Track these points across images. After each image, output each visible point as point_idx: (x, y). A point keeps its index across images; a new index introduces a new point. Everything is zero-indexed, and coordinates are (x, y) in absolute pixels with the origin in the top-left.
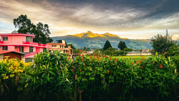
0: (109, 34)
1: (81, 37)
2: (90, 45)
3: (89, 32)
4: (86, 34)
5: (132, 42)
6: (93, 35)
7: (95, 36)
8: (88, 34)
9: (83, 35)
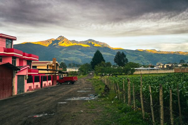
0: (93, 41)
1: (47, 45)
2: (63, 59)
3: (62, 38)
4: (56, 41)
5: (129, 54)
6: (68, 42)
7: (72, 44)
8: (59, 41)
9: (51, 43)
